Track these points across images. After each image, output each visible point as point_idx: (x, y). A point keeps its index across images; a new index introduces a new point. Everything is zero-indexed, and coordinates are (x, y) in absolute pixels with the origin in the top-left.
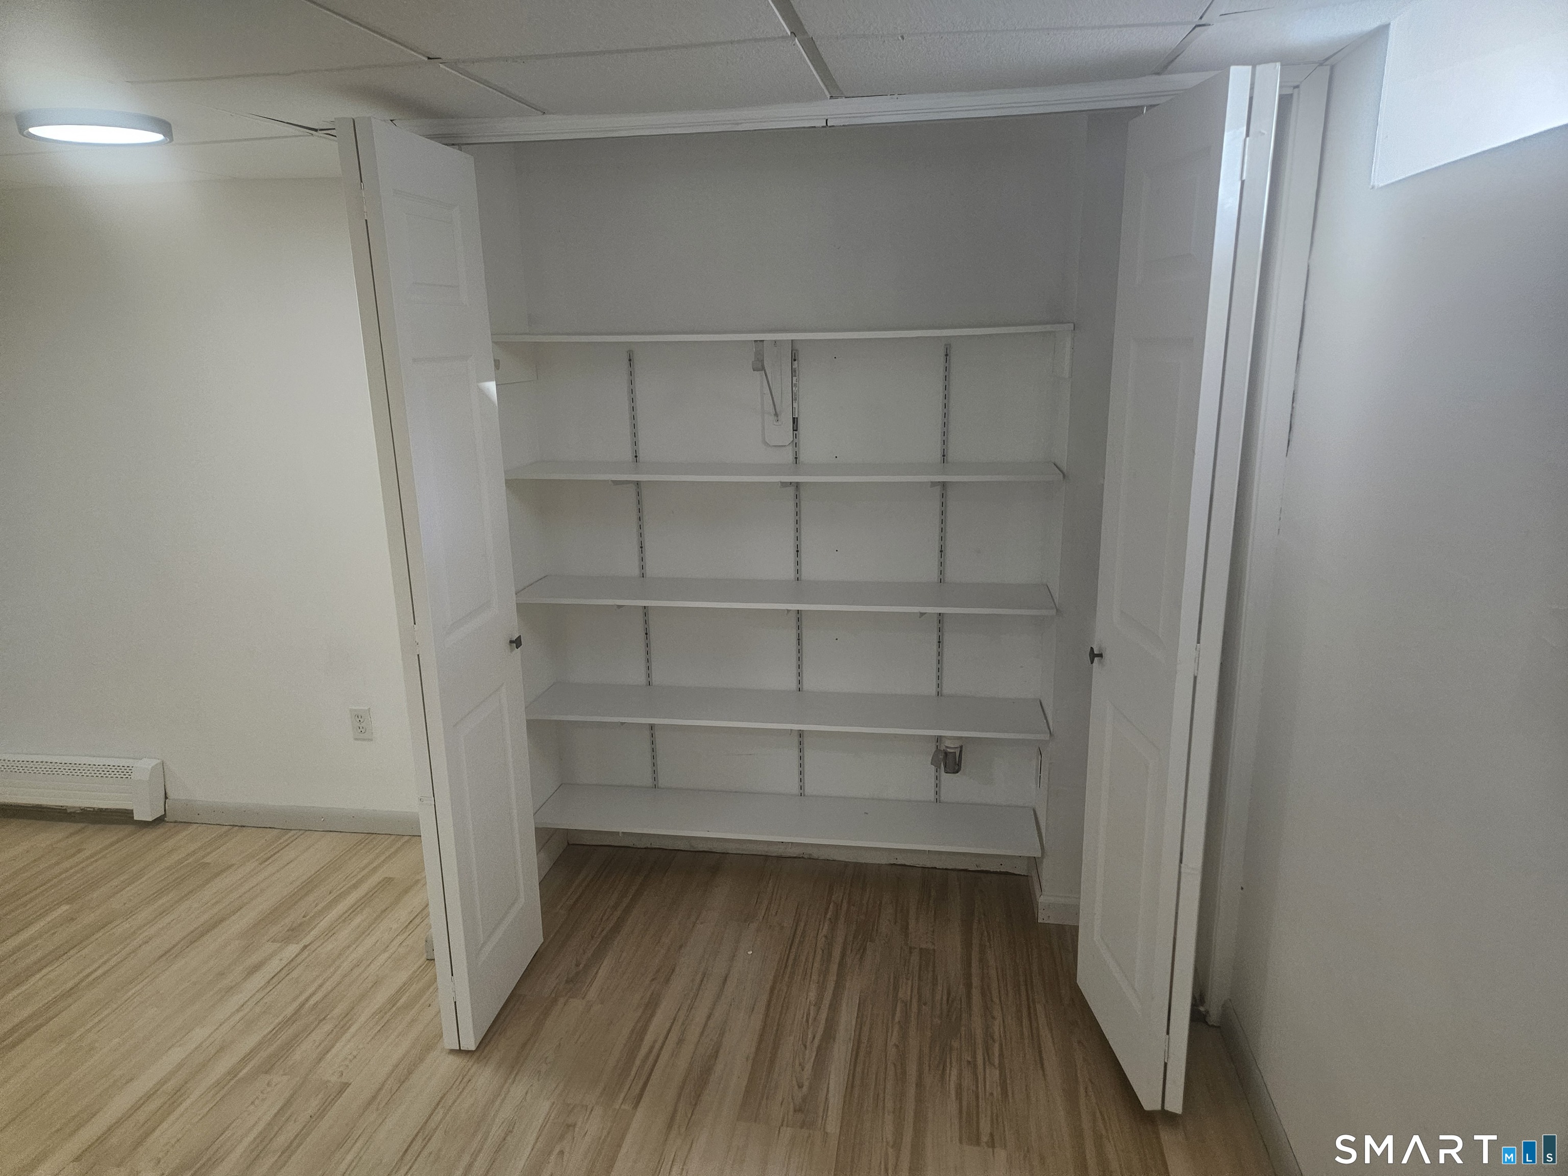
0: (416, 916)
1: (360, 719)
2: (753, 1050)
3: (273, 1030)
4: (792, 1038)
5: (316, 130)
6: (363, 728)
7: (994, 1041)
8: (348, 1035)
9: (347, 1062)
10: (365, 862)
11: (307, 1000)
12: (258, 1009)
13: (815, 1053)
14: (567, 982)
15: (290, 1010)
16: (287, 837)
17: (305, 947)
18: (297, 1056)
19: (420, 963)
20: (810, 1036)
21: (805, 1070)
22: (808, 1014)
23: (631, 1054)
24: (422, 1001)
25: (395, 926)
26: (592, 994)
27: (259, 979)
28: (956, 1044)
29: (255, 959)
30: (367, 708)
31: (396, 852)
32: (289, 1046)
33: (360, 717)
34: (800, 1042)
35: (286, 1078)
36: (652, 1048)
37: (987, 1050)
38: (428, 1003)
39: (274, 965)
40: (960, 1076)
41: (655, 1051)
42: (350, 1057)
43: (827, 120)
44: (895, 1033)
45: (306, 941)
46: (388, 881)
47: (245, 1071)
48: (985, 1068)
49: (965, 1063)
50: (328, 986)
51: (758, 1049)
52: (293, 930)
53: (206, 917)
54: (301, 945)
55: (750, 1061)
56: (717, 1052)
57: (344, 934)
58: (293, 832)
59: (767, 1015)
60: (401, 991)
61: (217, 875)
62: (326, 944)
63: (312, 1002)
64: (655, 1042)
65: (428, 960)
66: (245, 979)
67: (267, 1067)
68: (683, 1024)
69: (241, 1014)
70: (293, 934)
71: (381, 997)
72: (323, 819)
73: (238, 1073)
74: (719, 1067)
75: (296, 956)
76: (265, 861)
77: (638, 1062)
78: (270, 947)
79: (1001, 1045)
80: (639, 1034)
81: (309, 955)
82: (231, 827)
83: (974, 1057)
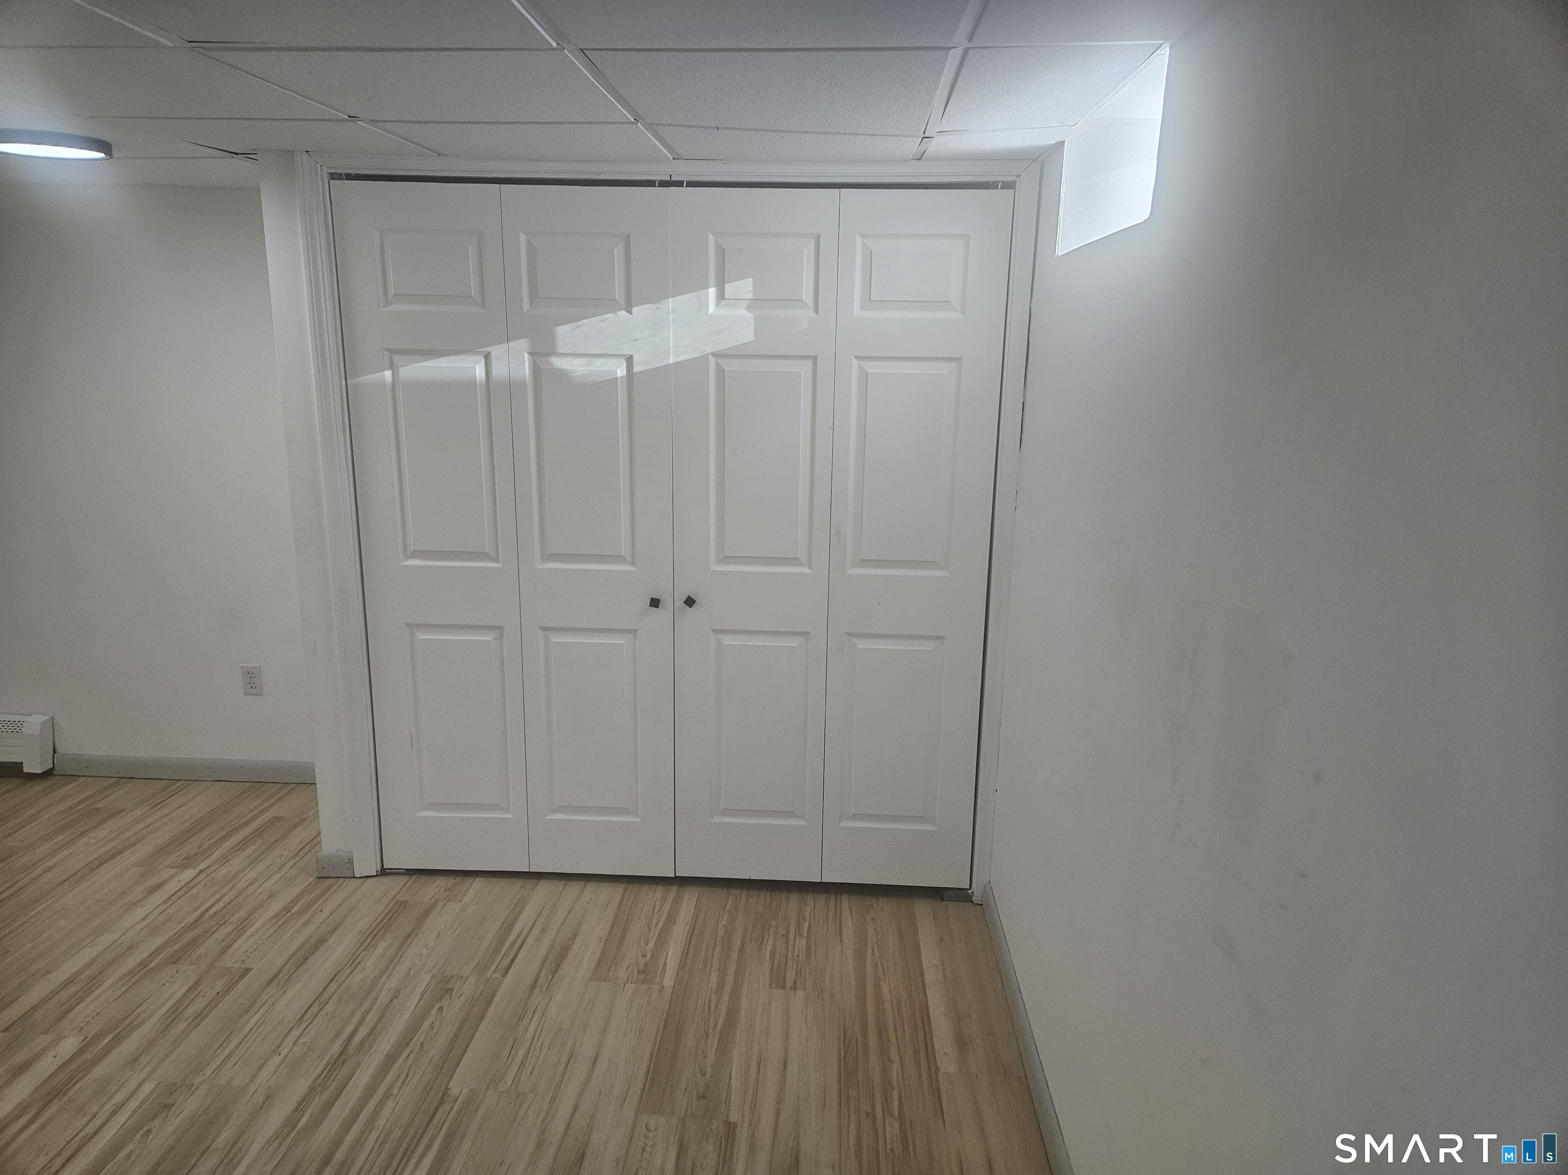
0: (306, 845)
1: (251, 675)
2: (606, 933)
3: (178, 932)
4: (639, 924)
5: (237, 154)
6: (253, 684)
7: (805, 920)
8: (245, 936)
9: (248, 954)
10: (255, 804)
11: (207, 910)
12: (161, 918)
13: (658, 933)
14: (445, 890)
15: (191, 919)
16: (177, 785)
17: (201, 871)
18: (202, 950)
19: (311, 880)
20: (654, 922)
21: (649, 945)
22: (654, 907)
23: (501, 940)
24: (315, 907)
25: (286, 853)
26: (467, 899)
27: (159, 897)
28: (773, 923)
29: (154, 881)
30: (259, 666)
31: (285, 796)
32: (194, 943)
33: (251, 674)
34: (646, 926)
35: (193, 967)
36: (520, 934)
37: (799, 926)
38: (321, 908)
39: (173, 886)
40: (774, 945)
41: (524, 934)
42: (252, 950)
43: (671, 176)
44: (725, 918)
45: (202, 866)
46: (278, 819)
47: (154, 963)
48: (795, 939)
49: (780, 935)
50: (226, 899)
51: (610, 933)
52: (189, 859)
53: (104, 850)
54: (197, 871)
55: (603, 943)
56: (575, 936)
57: (238, 862)
58: (181, 782)
59: (619, 907)
60: (295, 901)
61: (110, 817)
62: (221, 868)
63: (212, 911)
64: (523, 930)
65: (318, 877)
66: (145, 897)
67: (175, 959)
68: (547, 917)
69: (146, 922)
70: (188, 862)
71: (276, 906)
72: (212, 770)
73: (148, 964)
74: (575, 947)
75: (194, 878)
76: (156, 806)
77: (507, 945)
78: (167, 873)
79: (810, 923)
80: (508, 927)
81: (205, 877)
82: (118, 779)
83: (788, 931)
